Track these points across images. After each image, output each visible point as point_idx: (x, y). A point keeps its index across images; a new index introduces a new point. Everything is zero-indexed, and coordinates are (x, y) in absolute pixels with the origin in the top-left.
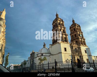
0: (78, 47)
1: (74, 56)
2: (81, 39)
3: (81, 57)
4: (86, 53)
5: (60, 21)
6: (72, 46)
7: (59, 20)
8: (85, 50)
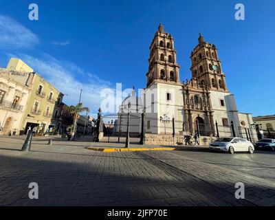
0: (203, 93)
1: (189, 111)
2: (215, 74)
3: (208, 114)
4: (222, 104)
5: (164, 37)
6: (187, 91)
7: (161, 37)
8: (223, 98)
